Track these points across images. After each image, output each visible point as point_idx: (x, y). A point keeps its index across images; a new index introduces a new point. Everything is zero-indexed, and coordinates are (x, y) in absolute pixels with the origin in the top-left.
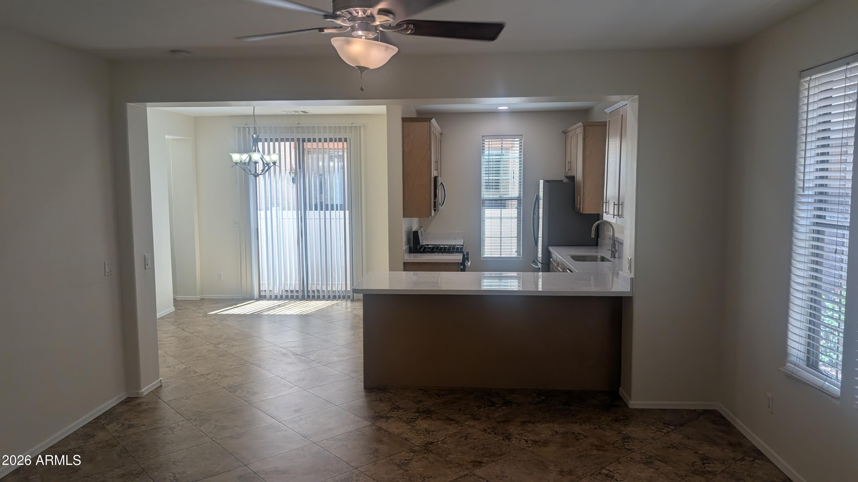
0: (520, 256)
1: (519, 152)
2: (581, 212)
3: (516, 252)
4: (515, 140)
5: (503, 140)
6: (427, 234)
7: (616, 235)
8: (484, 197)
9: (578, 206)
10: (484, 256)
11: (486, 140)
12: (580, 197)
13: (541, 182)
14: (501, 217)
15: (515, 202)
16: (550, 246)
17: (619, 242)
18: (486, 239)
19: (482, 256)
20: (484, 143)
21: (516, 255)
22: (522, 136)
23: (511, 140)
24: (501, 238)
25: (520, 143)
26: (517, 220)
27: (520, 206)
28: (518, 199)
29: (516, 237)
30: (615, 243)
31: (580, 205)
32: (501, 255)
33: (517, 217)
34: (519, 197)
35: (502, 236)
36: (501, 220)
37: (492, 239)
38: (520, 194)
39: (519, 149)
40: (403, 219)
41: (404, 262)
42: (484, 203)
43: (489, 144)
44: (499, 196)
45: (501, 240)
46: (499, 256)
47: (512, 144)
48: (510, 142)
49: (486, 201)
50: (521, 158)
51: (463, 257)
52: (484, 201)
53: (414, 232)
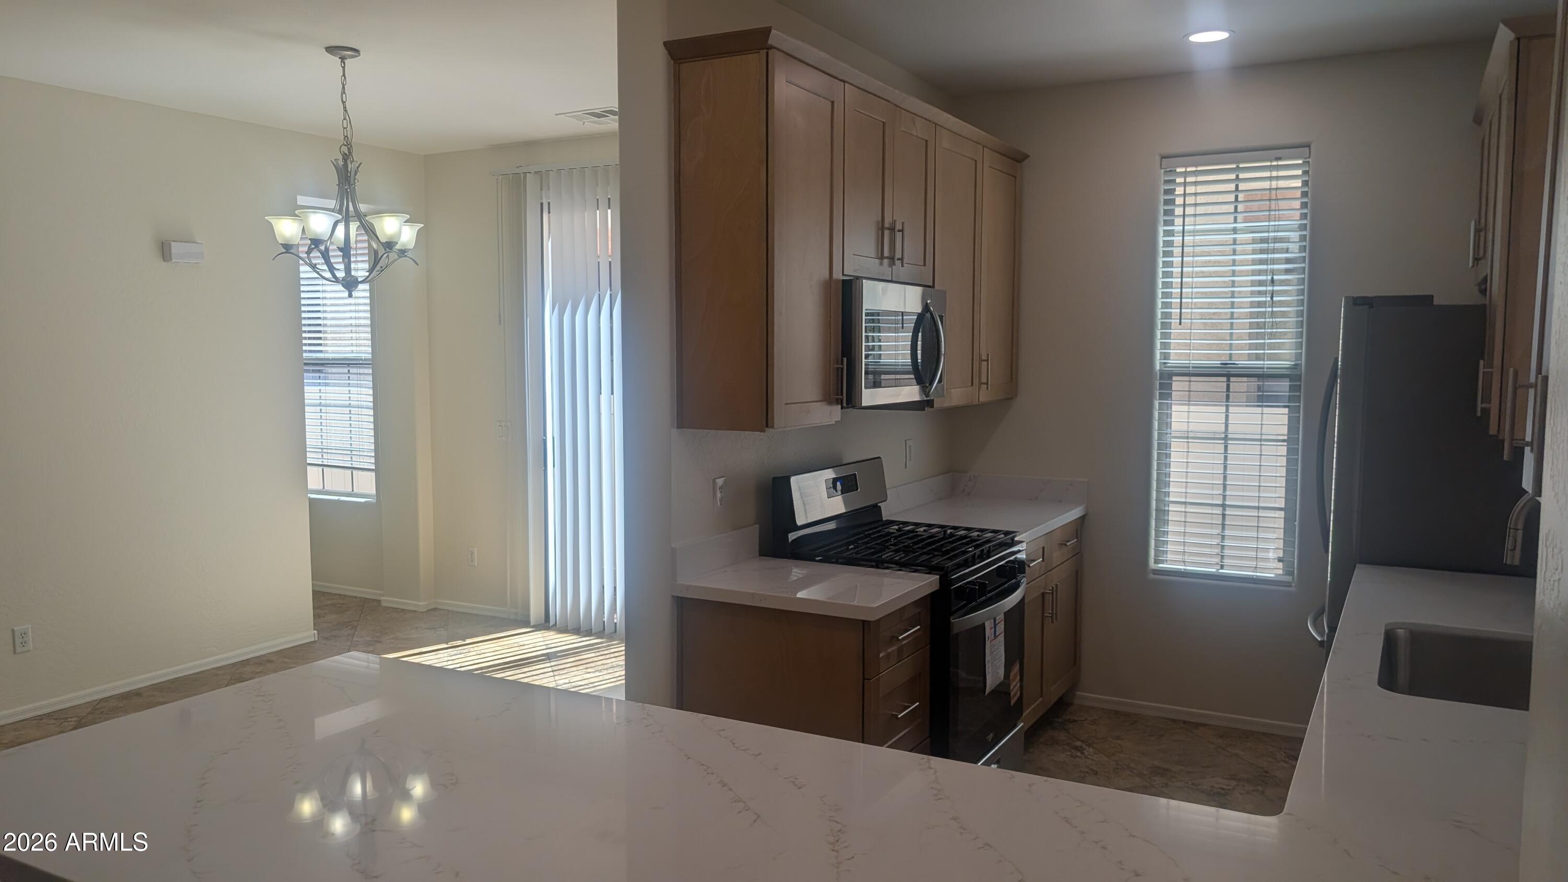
0: (1289, 578)
1: (1299, 207)
2: (1493, 431)
3: (1280, 560)
4: (1280, 163)
5: (1241, 166)
6: (970, 481)
8: (1164, 364)
10: (1160, 565)
11: (1178, 170)
14: (1226, 436)
15: (1282, 387)
18: (1172, 508)
19: (1153, 566)
20: (1170, 182)
21: (1281, 572)
22: (1309, 146)
23: (1269, 164)
24: (1224, 510)
25: (1305, 173)
26: (1286, 448)
27: (1298, 399)
28: (1292, 375)
29: (1281, 509)
32: (1222, 567)
33: (1286, 438)
34: (1296, 367)
35: (1228, 502)
36: (1226, 448)
37: (1190, 509)
38: (1298, 358)
39: (1300, 197)
40: (675, 431)
41: (673, 596)
42: (1166, 389)
43: (1185, 184)
44: (1219, 362)
45: (1224, 515)
46: (1214, 570)
47: (1271, 178)
48: (1268, 171)
49: (1174, 378)
50: (1305, 229)
51: (938, 588)
52: (1168, 376)
53: (774, 479)
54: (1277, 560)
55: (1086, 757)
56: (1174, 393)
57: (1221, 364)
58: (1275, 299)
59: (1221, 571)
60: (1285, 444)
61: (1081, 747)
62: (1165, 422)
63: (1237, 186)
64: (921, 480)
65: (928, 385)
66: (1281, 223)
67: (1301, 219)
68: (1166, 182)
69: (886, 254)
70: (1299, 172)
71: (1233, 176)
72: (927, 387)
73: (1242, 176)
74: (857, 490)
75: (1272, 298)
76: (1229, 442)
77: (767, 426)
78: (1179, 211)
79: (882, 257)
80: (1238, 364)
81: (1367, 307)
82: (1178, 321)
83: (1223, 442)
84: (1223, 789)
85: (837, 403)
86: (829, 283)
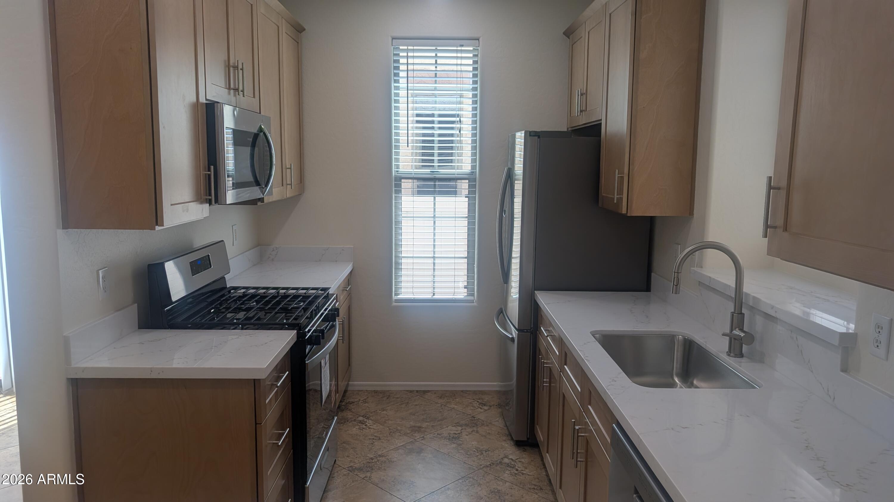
0: (471, 298)
1: (471, 76)
2: (624, 211)
4: (463, 48)
5: (438, 48)
6: (273, 251)
7: (747, 288)
8: (397, 171)
9: (616, 196)
10: (398, 297)
11: (401, 48)
12: (621, 172)
13: (520, 137)
14: (435, 216)
15: (464, 185)
16: (536, 290)
17: (752, 308)
18: (403, 261)
19: (394, 297)
20: (398, 55)
21: (465, 295)
22: (479, 40)
23: (456, 48)
24: (434, 260)
25: (475, 56)
26: (467, 221)
27: (474, 193)
28: (471, 178)
29: (465, 258)
30: (744, 311)
31: (620, 192)
32: (434, 294)
33: (467, 216)
34: (473, 173)
35: (436, 256)
36: (434, 222)
37: (416, 261)
38: (473, 167)
39: (472, 70)
40: (60, 232)
41: (68, 379)
42: (398, 186)
43: (407, 57)
44: (430, 171)
45: (434, 264)
46: (430, 297)
47: (457, 58)
48: (455, 53)
49: (403, 180)
50: (477, 90)
51: (296, 340)
52: (399, 179)
53: (149, 265)
54: (464, 288)
55: (369, 428)
56: (402, 190)
57: (431, 172)
58: (461, 132)
59: (434, 297)
60: (467, 219)
61: (363, 421)
62: (398, 208)
63: (436, 61)
64: (243, 253)
65: (264, 187)
66: (464, 86)
67: (473, 84)
68: (395, 55)
69: (232, 86)
70: (471, 55)
71: (434, 55)
72: (263, 188)
73: (439, 55)
74: (211, 267)
75: (460, 132)
76: (436, 219)
77: (157, 224)
78: (403, 74)
79: (229, 89)
80: (440, 172)
81: (537, 137)
82: (407, 144)
83: (433, 219)
84: (455, 434)
85: (207, 203)
86: (196, 106)
